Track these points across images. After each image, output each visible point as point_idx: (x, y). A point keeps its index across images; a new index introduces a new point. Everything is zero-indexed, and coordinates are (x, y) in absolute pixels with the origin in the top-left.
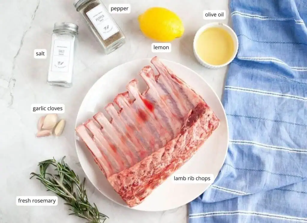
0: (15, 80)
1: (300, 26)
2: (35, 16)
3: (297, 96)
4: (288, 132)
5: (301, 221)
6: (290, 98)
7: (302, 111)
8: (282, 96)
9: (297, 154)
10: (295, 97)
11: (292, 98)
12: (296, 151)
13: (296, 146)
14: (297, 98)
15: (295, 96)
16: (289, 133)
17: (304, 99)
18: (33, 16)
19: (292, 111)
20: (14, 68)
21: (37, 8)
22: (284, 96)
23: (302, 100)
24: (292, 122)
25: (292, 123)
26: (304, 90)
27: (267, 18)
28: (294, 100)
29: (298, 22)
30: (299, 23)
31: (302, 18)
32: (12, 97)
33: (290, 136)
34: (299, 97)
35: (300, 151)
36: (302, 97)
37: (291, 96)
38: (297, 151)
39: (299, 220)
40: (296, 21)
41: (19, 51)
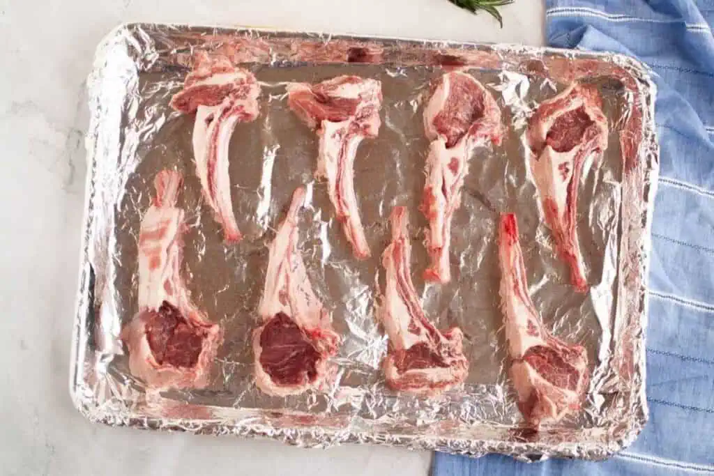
3: (687, 184)
5: (686, 470)
7: (694, 216)
9: (677, 306)
10: (681, 185)
11: (675, 186)
12: (674, 298)
13: (675, 288)
14: (686, 186)
15: (684, 183)
17: (700, 192)
19: (673, 213)
25: (672, 239)
27: (624, 17)
28: (681, 190)
29: (693, 28)
30: (694, 30)
33: (664, 266)
34: (690, 185)
35: (682, 302)
36: (697, 187)
37: (673, 180)
38: (677, 300)
39: (683, 467)
40: (688, 25)
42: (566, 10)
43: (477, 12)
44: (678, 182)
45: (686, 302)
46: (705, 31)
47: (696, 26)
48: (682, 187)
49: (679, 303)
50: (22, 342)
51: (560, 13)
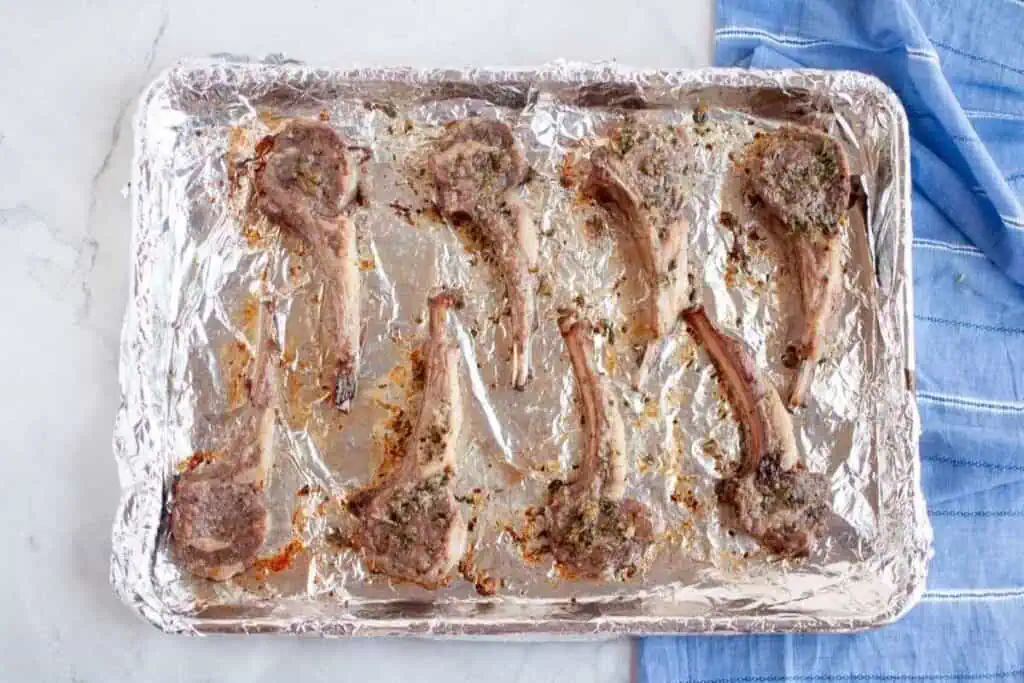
0: (95, 244)
2: (153, 56)
18: (149, 58)
21: (162, 30)
28: (923, 249)
29: (915, 54)
30: (918, 57)
32: (89, 294)
35: (942, 400)
40: (909, 49)
41: (108, 157)
42: (742, 32)
45: (948, 400)
46: (931, 60)
47: (921, 51)
49: (938, 402)
50: (31, 539)
51: (733, 35)
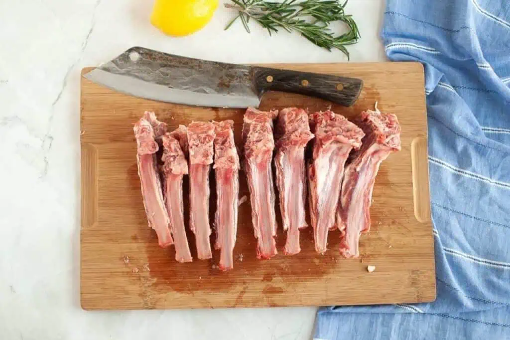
0: (51, 138)
1: (485, 72)
2: (86, 44)
3: (481, 176)
4: (462, 229)
6: (470, 177)
7: (486, 200)
8: (459, 173)
9: (474, 264)
11: (473, 177)
12: (473, 259)
13: (473, 251)
14: (481, 178)
15: (479, 176)
16: (464, 230)
17: (490, 182)
18: (84, 45)
19: (471, 196)
20: (51, 118)
21: (91, 31)
22: (462, 172)
23: (488, 182)
24: (469, 214)
25: (470, 216)
26: (491, 168)
28: (476, 180)
29: (482, 66)
30: (483, 68)
31: (487, 60)
32: (47, 163)
34: (483, 177)
35: (478, 261)
36: (488, 179)
37: (472, 173)
41: (60, 94)
43: (331, 50)
44: (475, 174)
46: (489, 68)
48: (478, 178)
